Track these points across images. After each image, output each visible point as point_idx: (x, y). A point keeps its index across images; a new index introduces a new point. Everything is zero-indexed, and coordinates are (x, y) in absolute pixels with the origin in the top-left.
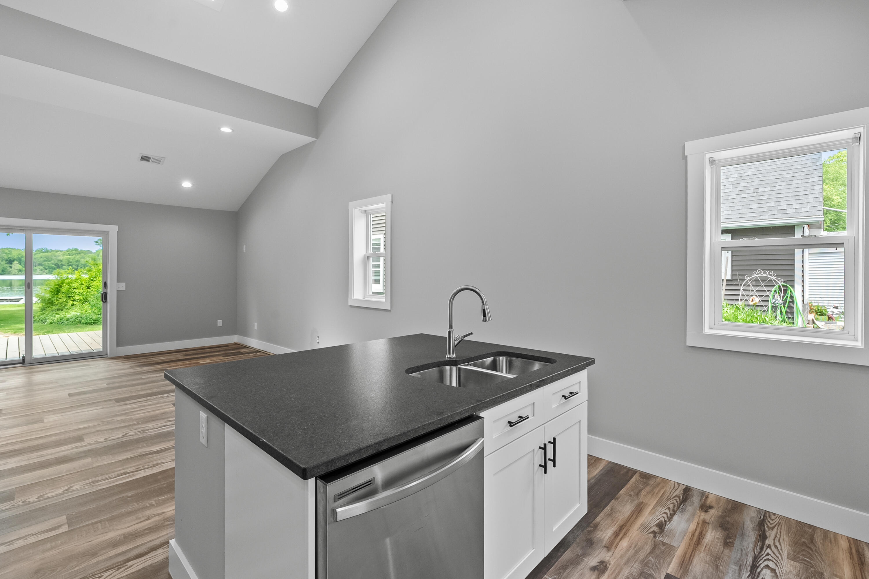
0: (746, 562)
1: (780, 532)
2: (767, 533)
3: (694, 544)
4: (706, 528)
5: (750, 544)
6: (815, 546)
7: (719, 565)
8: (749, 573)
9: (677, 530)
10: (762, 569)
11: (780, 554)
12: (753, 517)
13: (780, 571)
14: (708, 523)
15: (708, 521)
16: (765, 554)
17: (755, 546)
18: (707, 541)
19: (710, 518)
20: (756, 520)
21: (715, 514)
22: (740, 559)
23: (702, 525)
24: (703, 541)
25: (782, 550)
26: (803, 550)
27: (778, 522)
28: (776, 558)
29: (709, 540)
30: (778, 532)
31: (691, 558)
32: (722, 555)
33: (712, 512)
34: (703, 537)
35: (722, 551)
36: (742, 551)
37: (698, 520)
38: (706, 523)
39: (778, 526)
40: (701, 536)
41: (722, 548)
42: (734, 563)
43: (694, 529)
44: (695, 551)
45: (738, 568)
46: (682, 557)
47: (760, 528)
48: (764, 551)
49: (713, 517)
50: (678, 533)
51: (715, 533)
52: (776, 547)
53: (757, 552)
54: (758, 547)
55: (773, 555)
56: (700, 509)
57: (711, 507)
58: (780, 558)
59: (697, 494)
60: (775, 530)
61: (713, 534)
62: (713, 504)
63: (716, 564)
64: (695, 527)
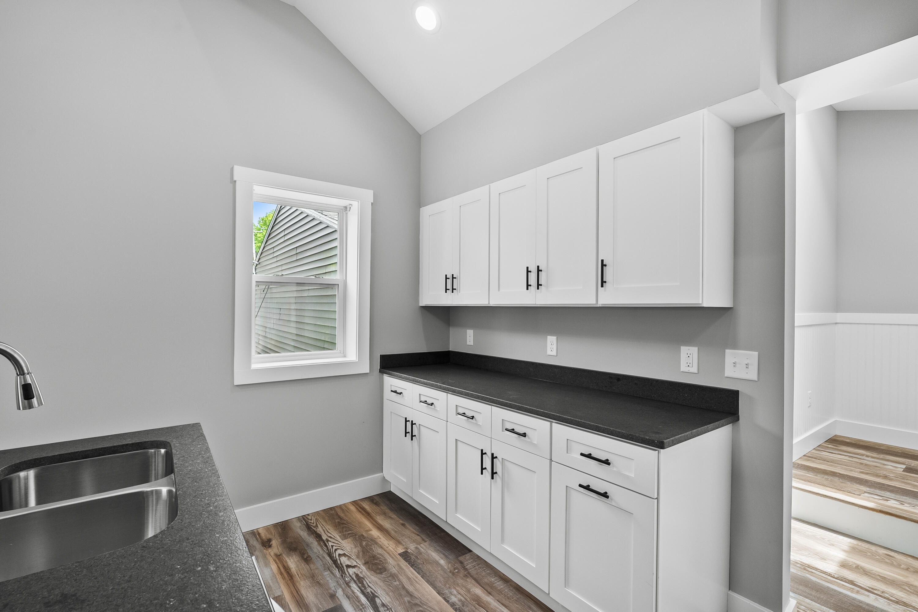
0: (328, 562)
1: (323, 525)
2: (318, 532)
3: (290, 580)
4: (283, 560)
5: (318, 548)
6: (345, 520)
7: (318, 580)
8: (337, 569)
9: (267, 580)
10: (340, 560)
11: (337, 540)
12: (300, 526)
13: (348, 552)
14: (281, 555)
15: (279, 554)
16: (331, 547)
17: (321, 547)
18: (294, 569)
19: (278, 550)
20: (303, 527)
21: (278, 544)
22: (324, 564)
23: (279, 559)
24: (292, 571)
25: (335, 537)
26: (343, 528)
27: (315, 519)
28: (338, 545)
29: (295, 568)
30: (322, 526)
31: (299, 593)
32: (313, 571)
33: (274, 543)
34: (289, 569)
35: (310, 570)
36: (319, 557)
37: (271, 558)
38: (279, 555)
39: (318, 522)
40: (287, 569)
41: (308, 566)
42: (324, 570)
43: (277, 567)
44: (296, 585)
45: (329, 572)
46: (293, 599)
47: (311, 531)
48: (328, 546)
49: (279, 547)
50: (270, 582)
51: (292, 558)
52: (331, 537)
53: (326, 550)
54: (323, 546)
55: (335, 545)
56: (265, 548)
57: (270, 540)
58: (339, 543)
59: (249, 537)
60: (319, 525)
61: (292, 561)
62: (269, 536)
63: (317, 582)
64: (276, 565)
